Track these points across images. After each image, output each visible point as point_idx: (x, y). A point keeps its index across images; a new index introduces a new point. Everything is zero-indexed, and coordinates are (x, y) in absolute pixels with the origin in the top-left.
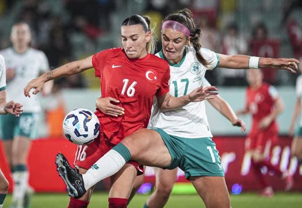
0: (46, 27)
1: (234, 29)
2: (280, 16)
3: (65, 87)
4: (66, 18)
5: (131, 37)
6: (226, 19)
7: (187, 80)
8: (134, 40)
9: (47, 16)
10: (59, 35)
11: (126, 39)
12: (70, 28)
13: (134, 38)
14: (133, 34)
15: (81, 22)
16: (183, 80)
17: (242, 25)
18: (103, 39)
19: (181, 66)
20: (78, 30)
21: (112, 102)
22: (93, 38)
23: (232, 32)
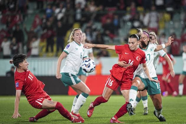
0: (95, 34)
1: (164, 35)
2: (181, 30)
3: (102, 56)
4: (102, 31)
5: (132, 43)
6: (161, 31)
7: (149, 54)
8: (133, 44)
9: (95, 30)
10: (100, 37)
11: (130, 43)
12: (104, 34)
13: (133, 43)
14: (133, 41)
15: (108, 32)
16: (148, 55)
17: (167, 33)
18: (116, 38)
19: (147, 50)
20: (107, 35)
21: (124, 63)
22: (112, 38)
23: (163, 36)
